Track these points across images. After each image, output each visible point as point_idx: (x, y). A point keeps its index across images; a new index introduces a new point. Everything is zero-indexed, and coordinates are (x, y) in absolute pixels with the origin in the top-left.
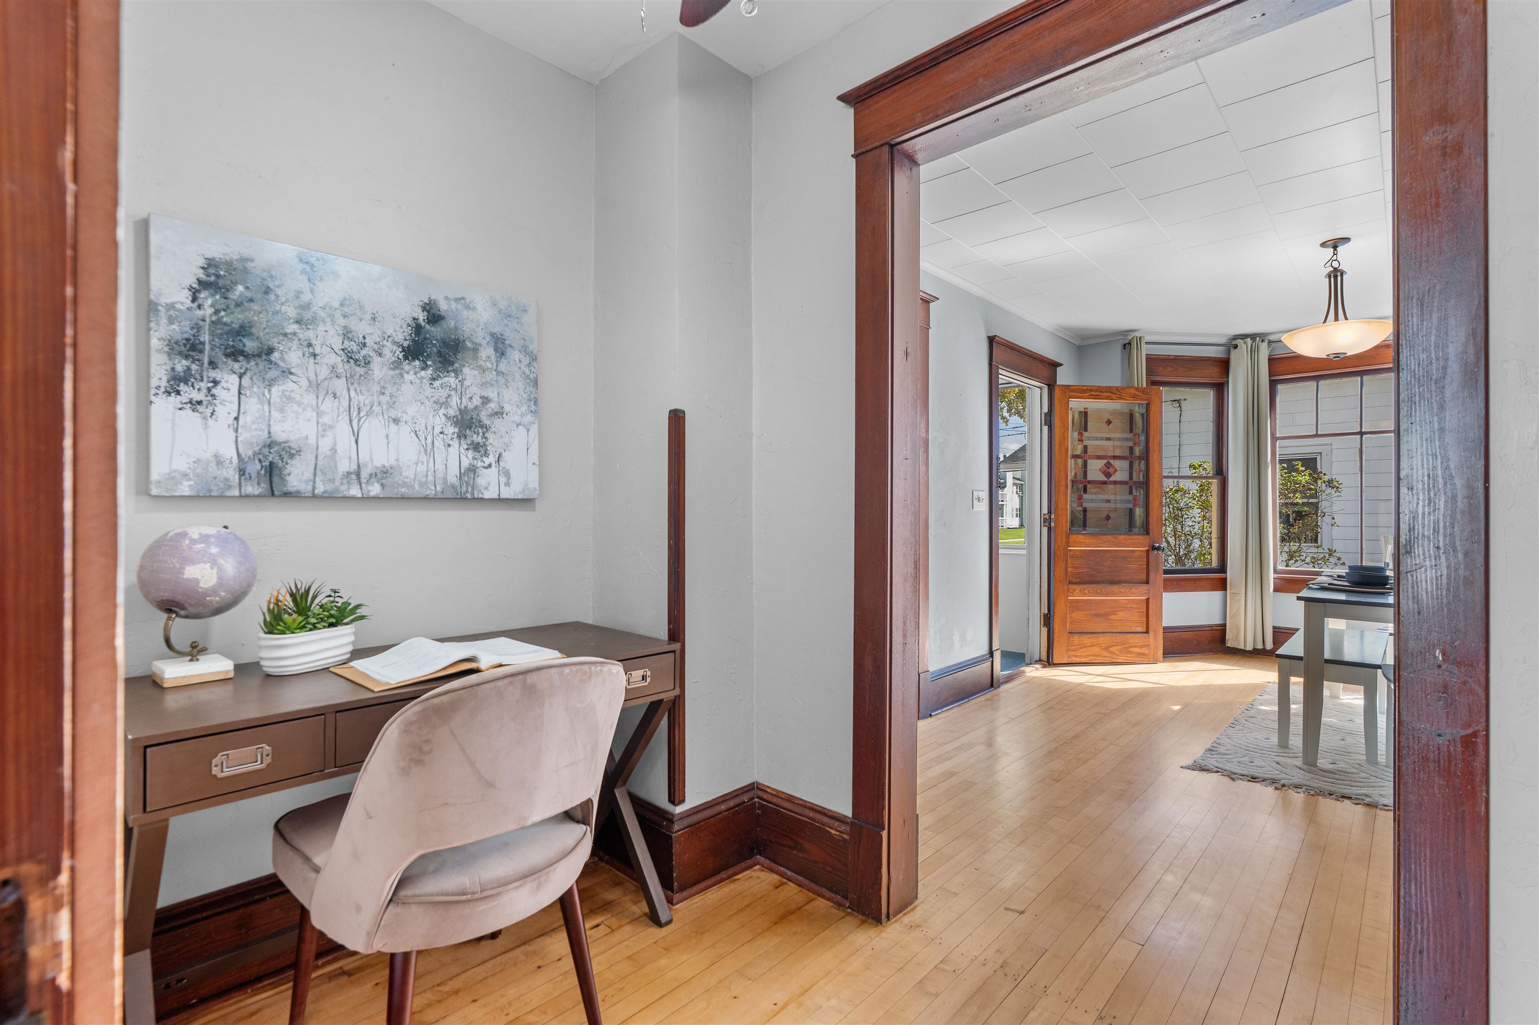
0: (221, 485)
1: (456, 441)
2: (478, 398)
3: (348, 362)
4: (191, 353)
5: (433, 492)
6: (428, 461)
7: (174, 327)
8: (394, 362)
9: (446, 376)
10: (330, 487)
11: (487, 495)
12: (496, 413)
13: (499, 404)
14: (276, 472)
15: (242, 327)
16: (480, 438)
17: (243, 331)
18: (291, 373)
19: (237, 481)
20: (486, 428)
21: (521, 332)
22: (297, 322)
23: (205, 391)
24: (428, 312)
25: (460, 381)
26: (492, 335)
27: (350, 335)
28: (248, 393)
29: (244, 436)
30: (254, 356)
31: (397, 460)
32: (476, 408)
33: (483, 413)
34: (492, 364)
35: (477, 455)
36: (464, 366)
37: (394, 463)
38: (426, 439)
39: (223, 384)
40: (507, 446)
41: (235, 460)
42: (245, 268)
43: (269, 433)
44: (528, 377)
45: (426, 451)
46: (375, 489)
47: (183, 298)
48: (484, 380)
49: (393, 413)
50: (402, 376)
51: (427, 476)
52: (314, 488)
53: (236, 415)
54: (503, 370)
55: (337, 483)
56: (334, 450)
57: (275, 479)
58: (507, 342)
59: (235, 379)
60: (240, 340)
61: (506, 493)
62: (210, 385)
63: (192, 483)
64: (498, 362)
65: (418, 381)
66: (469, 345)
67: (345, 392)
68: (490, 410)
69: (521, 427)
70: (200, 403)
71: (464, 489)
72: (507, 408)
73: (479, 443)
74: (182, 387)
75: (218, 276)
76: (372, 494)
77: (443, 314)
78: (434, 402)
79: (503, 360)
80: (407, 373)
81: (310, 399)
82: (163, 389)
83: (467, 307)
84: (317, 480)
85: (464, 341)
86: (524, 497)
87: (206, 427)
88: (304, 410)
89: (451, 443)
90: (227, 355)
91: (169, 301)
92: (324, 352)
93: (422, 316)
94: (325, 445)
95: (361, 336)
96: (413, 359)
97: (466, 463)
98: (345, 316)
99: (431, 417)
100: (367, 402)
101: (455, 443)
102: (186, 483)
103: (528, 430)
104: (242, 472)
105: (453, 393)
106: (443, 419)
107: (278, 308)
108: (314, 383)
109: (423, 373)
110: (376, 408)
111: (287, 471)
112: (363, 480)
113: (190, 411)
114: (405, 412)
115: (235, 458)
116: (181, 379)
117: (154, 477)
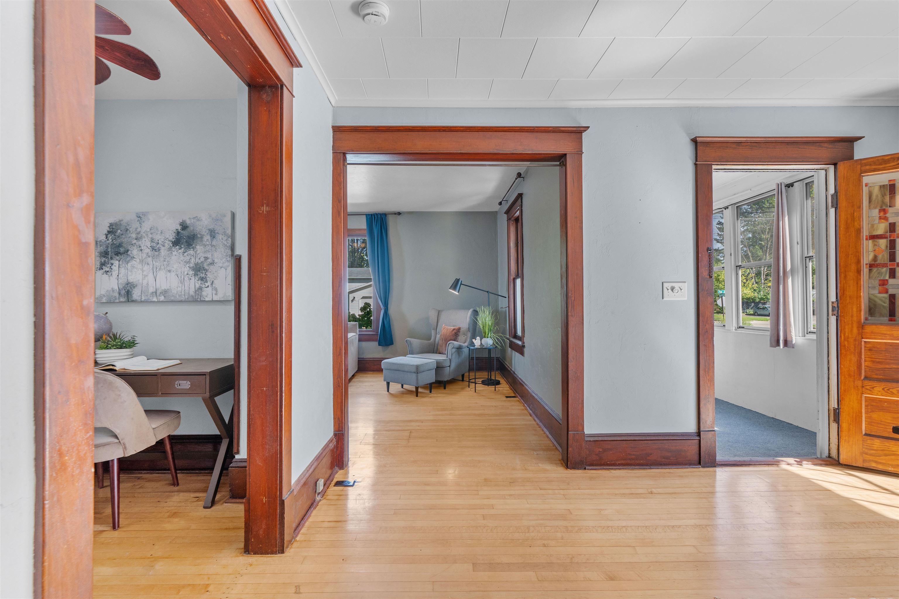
0: (114, 298)
1: (193, 277)
2: (203, 258)
3: (153, 251)
4: (106, 256)
5: (184, 299)
6: (182, 286)
7: (101, 248)
8: (169, 248)
9: (189, 251)
10: (146, 298)
11: (207, 299)
12: (211, 264)
13: (212, 259)
14: (129, 293)
16: (204, 275)
17: (120, 245)
18: (134, 258)
19: (118, 297)
20: (206, 270)
21: (223, 226)
22: (136, 239)
23: (109, 267)
24: (182, 225)
25: (195, 252)
26: (209, 230)
27: (153, 241)
28: (121, 266)
29: (120, 281)
30: (123, 253)
31: (170, 286)
32: (202, 262)
33: (205, 264)
34: (209, 242)
35: (202, 282)
36: (197, 245)
37: (169, 288)
38: (181, 277)
39: (114, 264)
40: (216, 278)
41: (118, 290)
42: (120, 223)
43: (127, 280)
44: (226, 245)
45: (181, 282)
46: (162, 298)
47: (103, 238)
48: (205, 250)
49: (168, 268)
50: (172, 253)
51: (181, 292)
52: (141, 298)
53: (117, 274)
54: (214, 244)
55: (149, 297)
56: (148, 284)
57: (129, 296)
58: (216, 232)
59: (117, 262)
60: (119, 249)
61: (215, 298)
62: (111, 265)
63: (106, 298)
64: (212, 241)
65: (178, 254)
66: (199, 236)
67: (151, 262)
68: (208, 262)
69: (223, 268)
70: (108, 271)
71: (197, 297)
72: (216, 260)
73: (203, 277)
74: (104, 267)
75: (113, 228)
76: (161, 300)
77: (188, 225)
78: (184, 262)
79: (214, 240)
80: (174, 252)
81: (140, 266)
82: (98, 268)
83: (198, 220)
84: (142, 295)
85: (197, 235)
86: (224, 300)
87: (110, 279)
88: (138, 270)
89: (191, 278)
90: (115, 255)
91: (100, 240)
92: (144, 248)
93: (179, 228)
94: (145, 282)
95: (157, 240)
96: (176, 246)
97: (197, 286)
98: (151, 234)
99: (183, 269)
100: (159, 265)
101: (193, 278)
102: (104, 298)
103: (226, 269)
104: (119, 294)
105: (192, 257)
106: (188, 268)
107: (130, 235)
108: (141, 260)
109: (180, 251)
110: (162, 267)
111: (133, 293)
112: (158, 295)
113: (105, 275)
114: (173, 267)
115: (118, 289)
116: (103, 264)
117: (96, 297)
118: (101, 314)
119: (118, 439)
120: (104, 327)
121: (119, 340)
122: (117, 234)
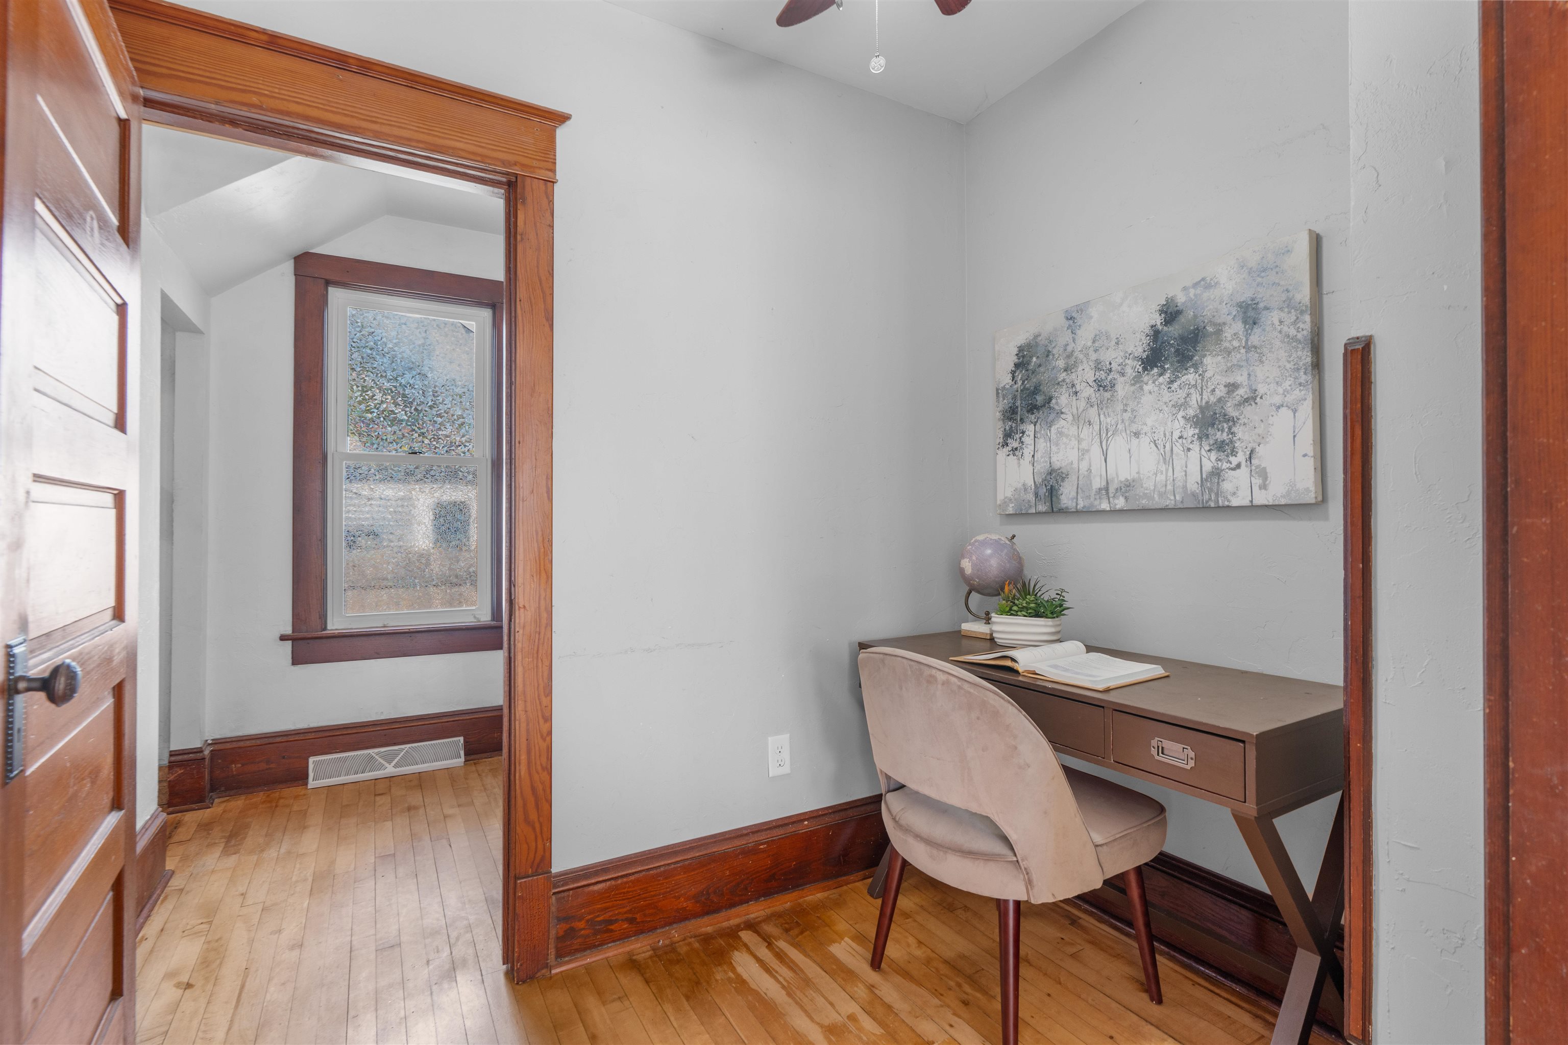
0: (1027, 505)
1: (1197, 443)
2: (1222, 387)
3: (1099, 390)
4: (1012, 416)
5: (1173, 502)
6: (1167, 470)
7: (1005, 401)
8: (1135, 377)
9: (1185, 374)
10: (1087, 503)
11: (1235, 502)
12: (1246, 400)
13: (1250, 387)
14: (1054, 493)
15: (1035, 388)
16: (1225, 434)
17: (1036, 390)
18: (1062, 413)
19: (1034, 502)
20: (1233, 421)
21: (1282, 283)
22: (1065, 370)
23: (1018, 440)
24: (1166, 313)
25: (1200, 375)
26: (1240, 305)
27: (1100, 366)
28: (1039, 436)
29: (1038, 467)
30: (1041, 407)
31: (1138, 473)
32: (1220, 400)
33: (1229, 404)
34: (1240, 340)
35: (1222, 455)
36: (1205, 356)
37: (1136, 476)
38: (1165, 446)
39: (1027, 433)
40: (1262, 439)
41: (1033, 487)
42: (1036, 342)
43: (1050, 463)
44: (1294, 338)
45: (1165, 459)
46: (1120, 503)
47: (1008, 380)
48: (1229, 365)
49: (1134, 428)
50: (1141, 388)
51: (1166, 486)
52: (1077, 504)
53: (1032, 453)
54: (1256, 343)
55: (1092, 499)
56: (1089, 470)
57: (1054, 499)
58: (1261, 305)
59: (1032, 426)
60: (1035, 398)
61: (1261, 498)
62: (1021, 435)
63: (1013, 505)
64: (1248, 335)
65: (1156, 389)
66: (1210, 329)
67: (1097, 418)
68: (1238, 398)
69: (1283, 410)
70: (1016, 449)
71: (1206, 497)
72: (1262, 389)
73: (1224, 441)
74: (1009, 441)
75: (1023, 357)
76: (1118, 507)
77: (1180, 307)
78: (1173, 406)
79: (1255, 330)
80: (1146, 384)
81: (1073, 430)
82: (1001, 444)
83: (1208, 287)
84: (1079, 497)
85: (1204, 328)
86: (1289, 502)
87: (1019, 465)
88: (1070, 440)
89: (1191, 446)
90: (1028, 412)
91: (1002, 385)
92: (1082, 388)
93: (1158, 320)
94: (1084, 466)
95: (1108, 363)
96: (1152, 369)
97: (1208, 466)
98: (1096, 351)
99: (1169, 423)
100: (1113, 422)
101: (1196, 447)
102: (1011, 505)
103: (1295, 411)
104: (1036, 495)
105: (1192, 391)
106: (1182, 421)
107: (1054, 365)
108: (1076, 416)
109: (1161, 379)
110: (1120, 427)
111: (1061, 492)
112: (1111, 495)
113: (1012, 456)
114: (1145, 424)
115: (1033, 485)
116: (1008, 435)
117: (998, 502)
118: (1003, 538)
119: (1015, 855)
120: (1008, 565)
121: (1032, 598)
122: (1031, 367)
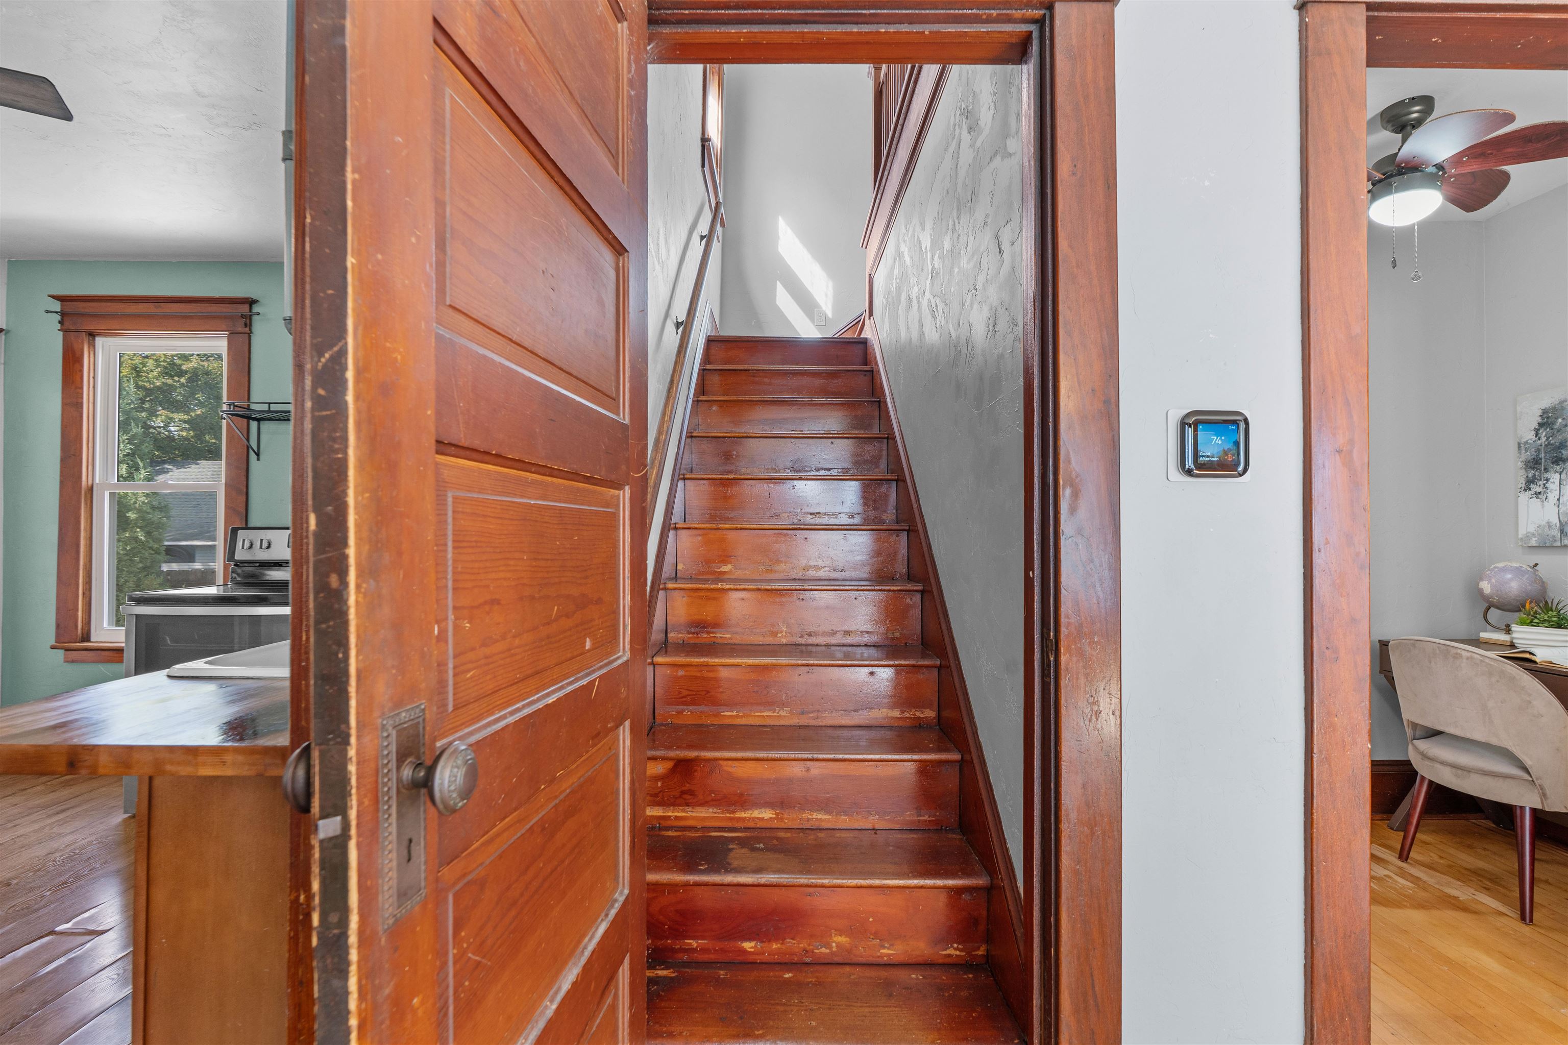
0: (1551, 539)
4: (1536, 466)
7: (1528, 453)
15: (1561, 443)
17: (1562, 446)
19: (1559, 537)
23: (1542, 486)
28: (1565, 483)
29: (1563, 509)
39: (1552, 480)
41: (1558, 525)
47: (1531, 436)
53: (1557, 497)
59: (1557, 475)
60: (1560, 452)
62: (1545, 482)
63: (1536, 539)
70: (1540, 493)
74: (1532, 486)
75: (1548, 418)
82: (1523, 489)
87: (1543, 506)
90: (1553, 463)
91: (1525, 440)
102: (1534, 539)
104: (1561, 531)
113: (1535, 499)
115: (1558, 523)
116: (1530, 482)
117: (1520, 536)
118: (1524, 566)
119: (1531, 777)
120: (1529, 588)
121: (1555, 613)
122: (1556, 426)
